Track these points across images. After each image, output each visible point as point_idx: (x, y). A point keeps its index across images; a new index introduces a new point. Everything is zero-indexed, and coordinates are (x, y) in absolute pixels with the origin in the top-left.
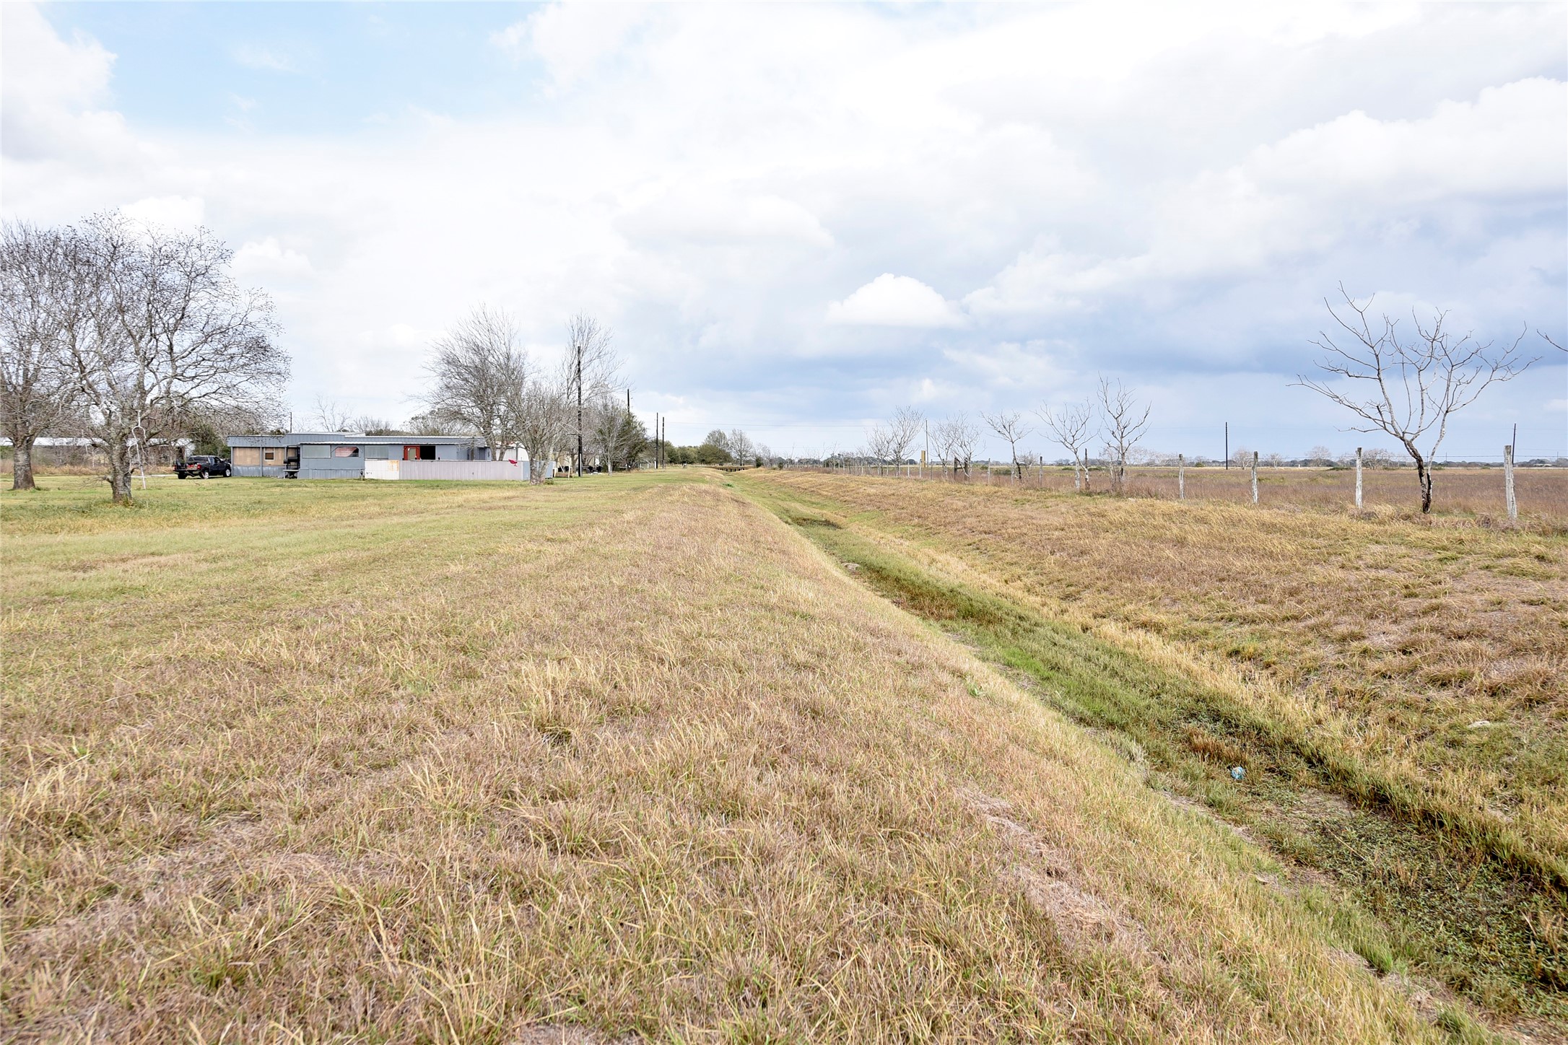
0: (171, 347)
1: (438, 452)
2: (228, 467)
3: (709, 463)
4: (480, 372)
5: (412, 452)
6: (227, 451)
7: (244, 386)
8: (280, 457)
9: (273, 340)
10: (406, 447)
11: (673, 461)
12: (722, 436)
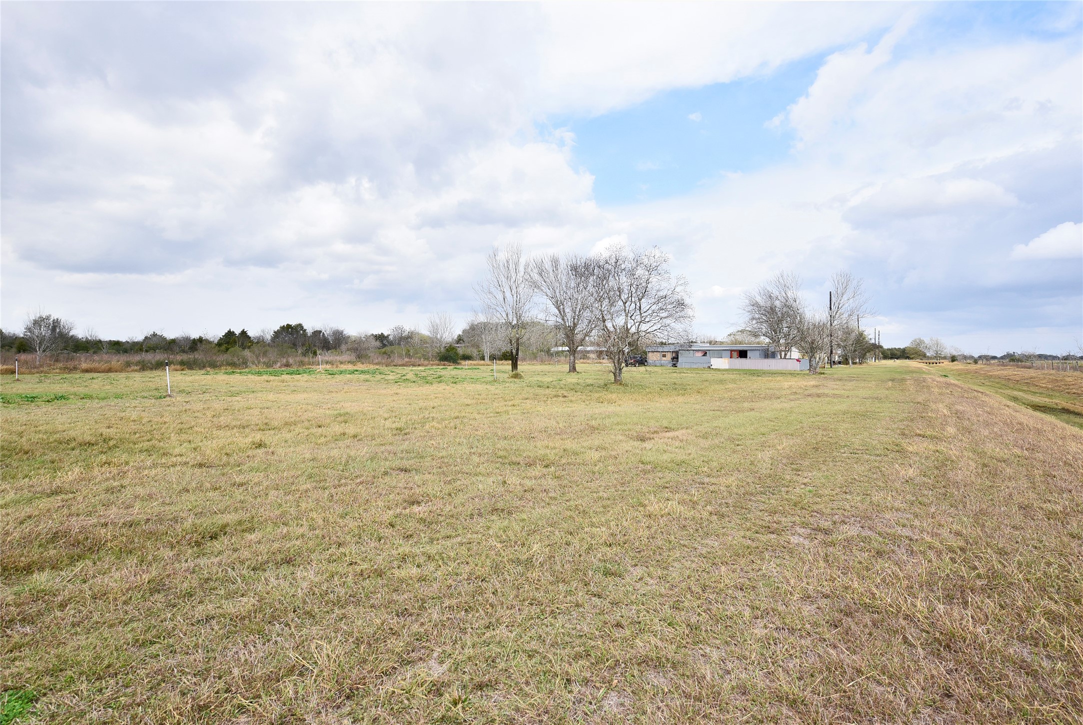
0: (640, 307)
1: (749, 354)
2: (646, 361)
4: (772, 310)
5: (735, 354)
6: (645, 353)
7: (673, 325)
8: (669, 356)
9: (687, 301)
10: (732, 351)
11: (886, 357)
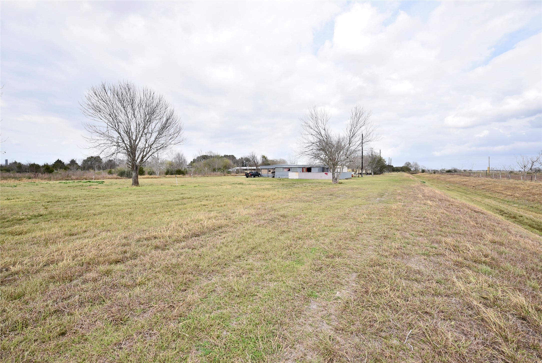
1: (312, 170)
2: (260, 174)
3: (405, 171)
10: (303, 168)
11: (394, 171)
12: (409, 163)
